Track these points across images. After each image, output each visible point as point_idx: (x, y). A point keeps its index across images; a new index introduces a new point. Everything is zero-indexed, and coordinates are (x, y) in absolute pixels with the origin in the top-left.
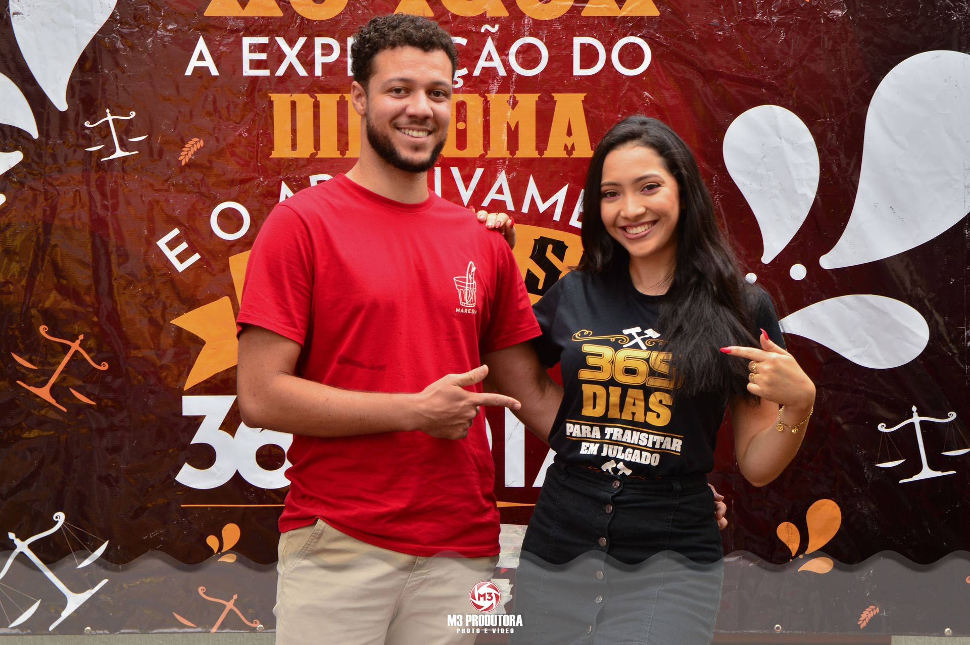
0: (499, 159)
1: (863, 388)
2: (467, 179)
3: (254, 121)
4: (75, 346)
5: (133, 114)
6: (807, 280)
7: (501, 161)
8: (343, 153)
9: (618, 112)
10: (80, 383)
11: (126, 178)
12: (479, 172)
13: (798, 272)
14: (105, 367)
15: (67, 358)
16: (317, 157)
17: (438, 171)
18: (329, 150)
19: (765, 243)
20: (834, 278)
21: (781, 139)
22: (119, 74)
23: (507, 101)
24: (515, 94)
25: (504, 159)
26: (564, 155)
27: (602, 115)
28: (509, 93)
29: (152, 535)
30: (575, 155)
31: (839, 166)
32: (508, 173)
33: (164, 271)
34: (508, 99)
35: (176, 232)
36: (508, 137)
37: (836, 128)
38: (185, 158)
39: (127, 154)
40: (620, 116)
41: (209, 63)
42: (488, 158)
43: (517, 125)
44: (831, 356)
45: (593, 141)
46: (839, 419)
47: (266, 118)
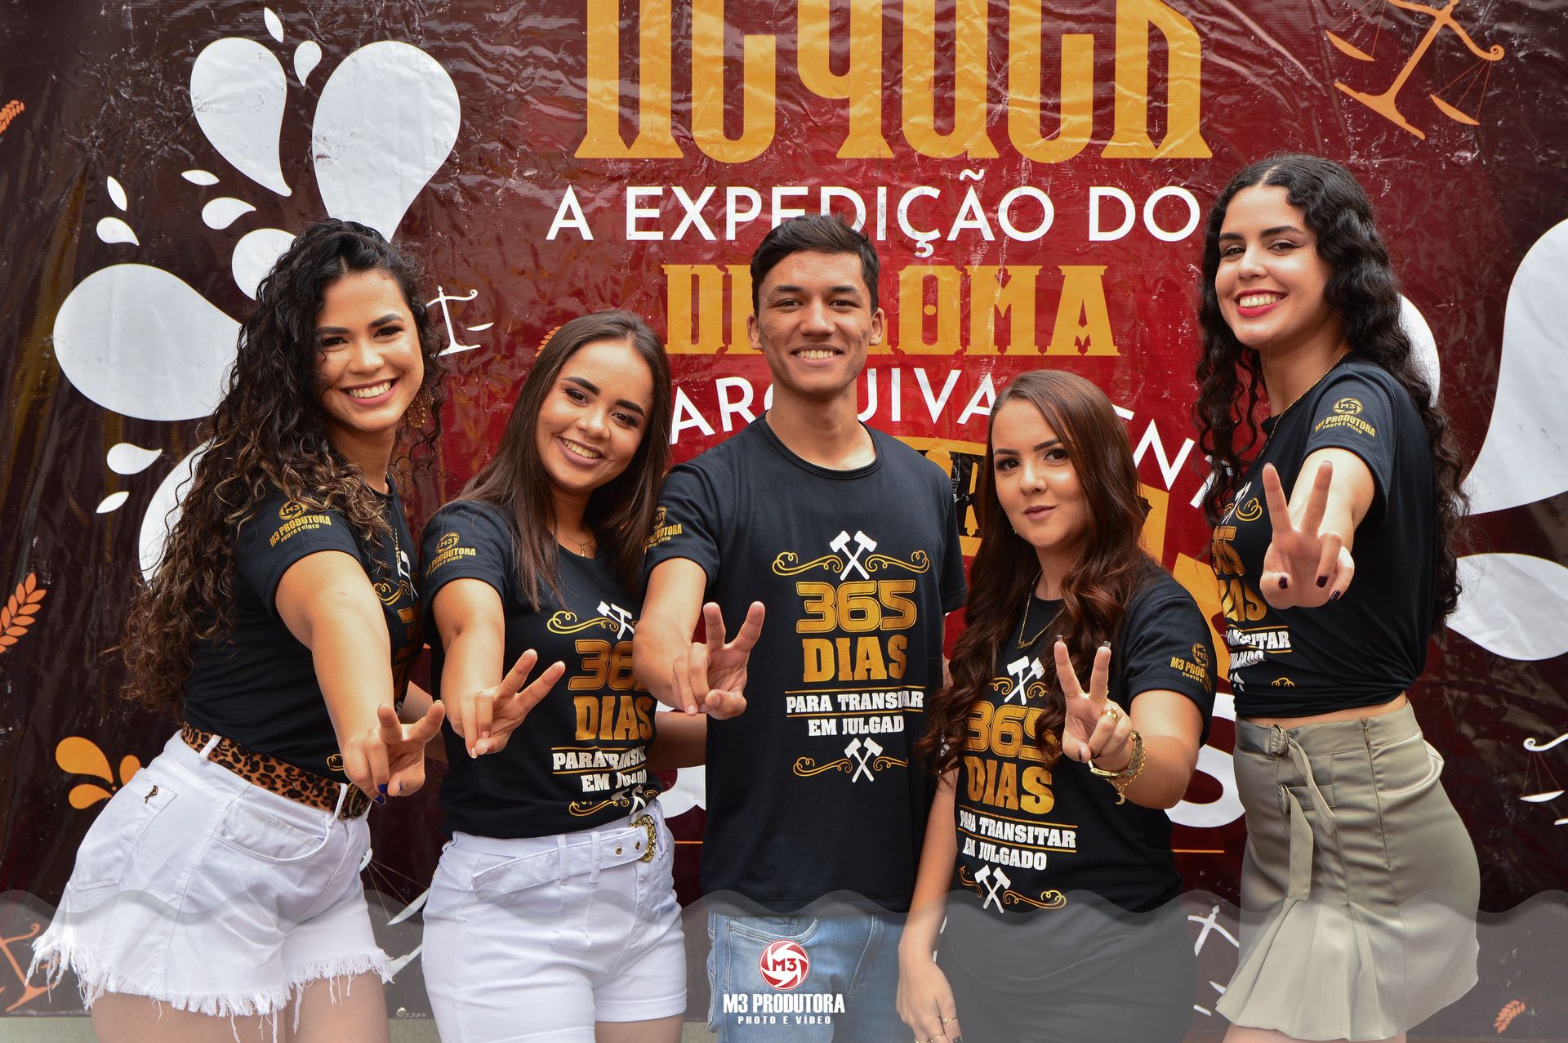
0: (983, 357)
1: (1503, 687)
2: (937, 387)
3: (639, 302)
5: (474, 294)
9: (1151, 292)
11: (463, 381)
12: (954, 375)
16: (728, 352)
17: (896, 373)
22: (457, 238)
23: (996, 276)
24: (1006, 267)
25: (990, 357)
26: (1075, 352)
27: (1129, 296)
28: (997, 263)
30: (1091, 351)
31: (1467, 370)
32: (995, 377)
34: (997, 272)
36: (995, 327)
37: (1464, 319)
39: (465, 348)
40: (1155, 297)
41: (580, 223)
42: (967, 356)
43: (1009, 309)
44: (1457, 641)
45: (1116, 333)
46: (1467, 730)
47: (657, 298)
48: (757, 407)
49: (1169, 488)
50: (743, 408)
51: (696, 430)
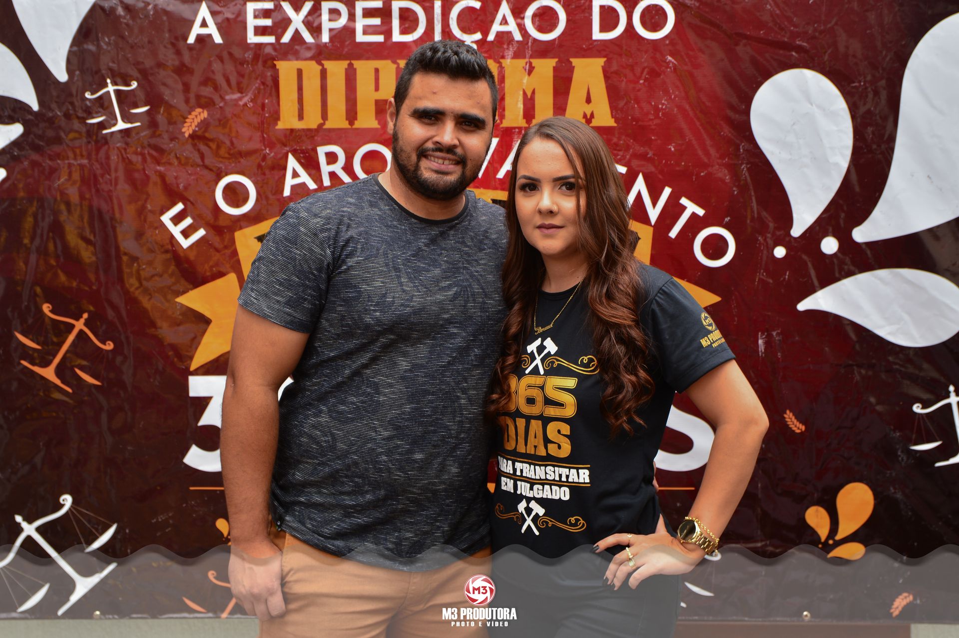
0: (515, 128)
1: (897, 367)
3: (259, 89)
4: (80, 325)
5: (134, 85)
6: (839, 255)
7: (517, 130)
8: (351, 123)
9: (640, 78)
10: (84, 363)
11: (128, 150)
13: (830, 245)
14: (109, 346)
15: (71, 338)
16: (325, 127)
18: (337, 120)
19: (795, 216)
20: (868, 252)
21: (812, 105)
22: (121, 42)
23: (523, 67)
24: (532, 60)
25: (520, 128)
27: (623, 80)
28: (525, 58)
29: (161, 518)
30: (595, 123)
31: (873, 133)
33: (170, 247)
34: (524, 64)
35: (180, 207)
36: (524, 105)
37: (871, 95)
38: (188, 129)
39: (129, 126)
40: (641, 82)
41: (213, 30)
42: (503, 128)
43: (533, 92)
44: (864, 334)
45: (613, 107)
46: (873, 400)
47: (272, 86)
48: (348, 168)
49: (653, 222)
50: (337, 168)
51: (303, 185)
